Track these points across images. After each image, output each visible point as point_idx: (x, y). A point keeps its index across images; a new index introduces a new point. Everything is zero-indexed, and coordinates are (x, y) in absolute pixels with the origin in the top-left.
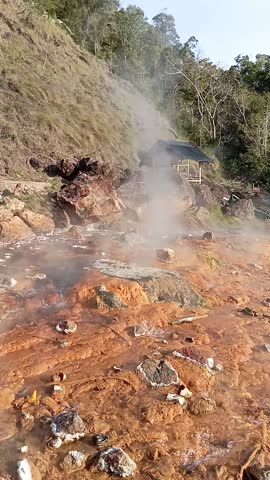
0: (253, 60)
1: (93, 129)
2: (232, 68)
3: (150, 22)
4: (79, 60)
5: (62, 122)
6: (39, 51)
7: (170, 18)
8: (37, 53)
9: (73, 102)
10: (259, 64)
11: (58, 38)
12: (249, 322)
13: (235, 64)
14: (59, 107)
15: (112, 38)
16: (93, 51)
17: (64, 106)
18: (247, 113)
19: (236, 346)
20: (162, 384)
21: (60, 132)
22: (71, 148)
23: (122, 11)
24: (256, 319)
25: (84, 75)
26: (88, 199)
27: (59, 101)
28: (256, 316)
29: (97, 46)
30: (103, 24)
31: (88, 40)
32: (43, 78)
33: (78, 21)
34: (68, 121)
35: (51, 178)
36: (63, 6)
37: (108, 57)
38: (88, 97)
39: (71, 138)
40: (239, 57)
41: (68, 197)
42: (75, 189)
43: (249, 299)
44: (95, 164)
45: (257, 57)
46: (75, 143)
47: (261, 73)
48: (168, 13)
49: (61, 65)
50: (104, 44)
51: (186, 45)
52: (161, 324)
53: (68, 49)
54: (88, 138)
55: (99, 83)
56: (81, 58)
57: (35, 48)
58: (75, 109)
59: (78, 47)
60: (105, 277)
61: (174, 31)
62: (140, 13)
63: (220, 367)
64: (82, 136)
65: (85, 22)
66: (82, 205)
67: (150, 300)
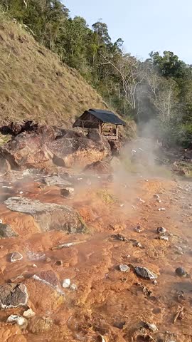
0: (162, 55)
1: (41, 101)
2: (147, 60)
3: (91, 28)
4: (37, 52)
5: (18, 95)
6: (7, 45)
7: (104, 25)
8: (5, 47)
9: (29, 82)
10: (165, 58)
11: (22, 37)
12: (116, 246)
13: (149, 57)
14: (16, 85)
15: (62, 38)
16: (49, 47)
17: (20, 84)
18: (157, 91)
19: (95, 267)
20: (11, 306)
21: (16, 103)
22: (22, 114)
23: (70, 20)
24: (123, 243)
25: (40, 63)
26: (24, 151)
27: (17, 81)
28: (124, 240)
29: (52, 44)
30: (56, 28)
31: (45, 39)
32: (7, 65)
33: (39, 26)
34: (22, 95)
35: (4, 136)
36: (27, 16)
37: (59, 52)
38: (41, 78)
39: (24, 107)
40: (152, 53)
41: (10, 149)
42: (16, 144)
43: (125, 226)
44: (36, 125)
45: (164, 53)
46: (26, 111)
47: (167, 64)
48: (102, 22)
49: (23, 55)
50: (57, 42)
51: (115, 44)
52: (42, 250)
53: (30, 45)
54: (37, 107)
55: (52, 69)
56: (39, 51)
57: (4, 44)
58: (30, 86)
59: (37, 44)
60: (8, 211)
61: (107, 34)
62: (83, 21)
63: (74, 287)
64: (33, 106)
65: (43, 27)
66: (19, 155)
67: (42, 230)
